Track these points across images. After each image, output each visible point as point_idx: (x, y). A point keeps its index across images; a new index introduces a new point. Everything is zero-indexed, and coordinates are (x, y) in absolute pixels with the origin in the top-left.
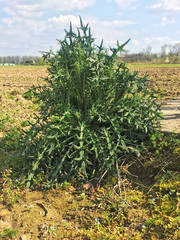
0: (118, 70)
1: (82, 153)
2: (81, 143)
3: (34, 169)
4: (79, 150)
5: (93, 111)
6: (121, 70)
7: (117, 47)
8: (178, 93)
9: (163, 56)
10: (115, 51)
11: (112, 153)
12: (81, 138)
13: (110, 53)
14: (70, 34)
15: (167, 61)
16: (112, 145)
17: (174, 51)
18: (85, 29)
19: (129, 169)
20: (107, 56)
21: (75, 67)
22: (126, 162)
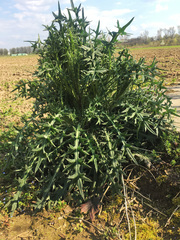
0: (119, 59)
1: (77, 167)
2: (77, 154)
3: (22, 185)
4: (74, 164)
5: (90, 111)
6: (123, 58)
7: (117, 30)
8: (178, 75)
9: (159, 39)
10: (115, 35)
11: (115, 164)
12: (76, 147)
13: (109, 38)
14: (59, 18)
15: (163, 43)
16: (116, 153)
17: (169, 34)
18: (77, 11)
19: (138, 183)
20: (105, 42)
21: (66, 57)
22: (134, 174)
